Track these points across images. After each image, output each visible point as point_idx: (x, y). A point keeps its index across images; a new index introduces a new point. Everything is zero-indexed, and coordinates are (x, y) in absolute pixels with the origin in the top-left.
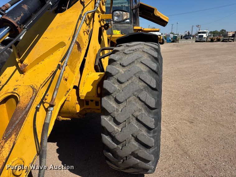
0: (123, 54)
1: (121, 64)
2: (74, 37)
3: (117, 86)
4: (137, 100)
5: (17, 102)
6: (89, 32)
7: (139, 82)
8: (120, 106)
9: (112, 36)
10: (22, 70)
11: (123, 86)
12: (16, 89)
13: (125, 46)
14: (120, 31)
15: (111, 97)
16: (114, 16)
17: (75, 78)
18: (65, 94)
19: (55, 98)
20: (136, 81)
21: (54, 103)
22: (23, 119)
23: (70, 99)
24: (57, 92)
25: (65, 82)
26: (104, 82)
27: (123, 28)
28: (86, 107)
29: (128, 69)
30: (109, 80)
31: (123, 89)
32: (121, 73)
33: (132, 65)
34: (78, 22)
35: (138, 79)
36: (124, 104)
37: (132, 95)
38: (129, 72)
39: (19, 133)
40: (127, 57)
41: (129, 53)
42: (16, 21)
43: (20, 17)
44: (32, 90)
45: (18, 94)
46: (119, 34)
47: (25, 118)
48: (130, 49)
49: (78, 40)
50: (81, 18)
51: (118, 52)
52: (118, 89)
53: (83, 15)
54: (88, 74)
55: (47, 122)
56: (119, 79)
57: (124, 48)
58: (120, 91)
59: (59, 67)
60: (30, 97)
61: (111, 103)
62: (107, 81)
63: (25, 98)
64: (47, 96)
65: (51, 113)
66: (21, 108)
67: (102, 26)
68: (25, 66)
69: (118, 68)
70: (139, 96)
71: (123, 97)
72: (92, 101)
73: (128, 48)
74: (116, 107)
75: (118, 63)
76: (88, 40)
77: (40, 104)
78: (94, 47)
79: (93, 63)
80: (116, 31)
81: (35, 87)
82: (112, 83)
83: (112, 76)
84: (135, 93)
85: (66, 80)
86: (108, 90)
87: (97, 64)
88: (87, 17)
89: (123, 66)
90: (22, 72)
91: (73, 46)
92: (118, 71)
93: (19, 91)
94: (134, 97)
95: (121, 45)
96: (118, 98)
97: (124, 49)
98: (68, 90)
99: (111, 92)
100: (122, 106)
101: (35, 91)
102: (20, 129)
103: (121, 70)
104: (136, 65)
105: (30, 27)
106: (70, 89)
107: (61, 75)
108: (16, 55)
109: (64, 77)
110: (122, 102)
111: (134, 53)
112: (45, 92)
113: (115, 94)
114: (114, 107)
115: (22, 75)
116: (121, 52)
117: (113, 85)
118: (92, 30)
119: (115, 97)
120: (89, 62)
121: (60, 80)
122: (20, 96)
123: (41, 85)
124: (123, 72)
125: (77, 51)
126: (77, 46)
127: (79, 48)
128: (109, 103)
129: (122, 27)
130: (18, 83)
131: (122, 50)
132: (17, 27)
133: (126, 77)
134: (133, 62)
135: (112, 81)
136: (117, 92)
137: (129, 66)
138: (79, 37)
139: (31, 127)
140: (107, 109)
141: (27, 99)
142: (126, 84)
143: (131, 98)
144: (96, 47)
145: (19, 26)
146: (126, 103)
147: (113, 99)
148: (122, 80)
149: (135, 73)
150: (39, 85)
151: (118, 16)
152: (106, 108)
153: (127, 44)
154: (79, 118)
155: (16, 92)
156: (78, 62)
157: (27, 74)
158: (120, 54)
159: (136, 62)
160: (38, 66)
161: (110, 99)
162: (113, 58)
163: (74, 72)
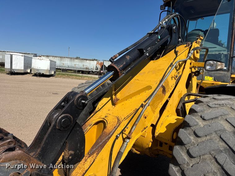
0: (207, 106)
1: (201, 117)
2: (161, 81)
3: (192, 138)
4: (213, 160)
5: (105, 127)
6: (177, 78)
7: (219, 141)
8: (192, 160)
9: (203, 82)
10: (114, 102)
11: (199, 140)
12: (107, 116)
13: (211, 98)
14: (213, 78)
15: (183, 147)
16: (206, 65)
17: (154, 117)
18: (142, 130)
19: (133, 132)
20: (216, 139)
21: (131, 136)
22: (105, 143)
23: (146, 135)
24: (136, 127)
25: (144, 120)
26: (180, 131)
27: (218, 75)
28: (159, 147)
29: (209, 123)
30: (186, 129)
31: (199, 143)
32: (199, 126)
33: (214, 120)
34: (168, 69)
35: (219, 138)
36: (197, 160)
37: (208, 153)
38: (209, 127)
39: (100, 153)
40: (210, 111)
41: (214, 107)
42: (119, 68)
43: (123, 65)
44: (117, 121)
45: (106, 121)
46: (211, 80)
47: (107, 142)
48: (216, 102)
49: (165, 84)
50: (172, 66)
51: (202, 103)
52: (193, 142)
53: (173, 64)
54: (168, 116)
55: (122, 151)
56: (196, 132)
57: (209, 100)
58: (195, 144)
59: (142, 106)
60: (114, 126)
61: (183, 154)
62: (183, 130)
63: (111, 126)
64: (127, 128)
65: (127, 144)
66: (106, 134)
67: (192, 72)
68: (117, 100)
69: (197, 120)
70: (216, 157)
71: (197, 153)
72: (166, 144)
73: (214, 101)
74: (187, 160)
75: (199, 114)
76: (175, 85)
77: (120, 134)
78: (179, 91)
79: (175, 106)
80: (208, 77)
81: (120, 119)
82: (187, 134)
83: (190, 126)
84: (212, 152)
85: (146, 118)
86: (182, 140)
87: (179, 108)
88: (178, 64)
89: (204, 119)
90: (114, 104)
91: (158, 90)
92: (197, 123)
93: (108, 118)
94: (210, 156)
95: (207, 97)
96: (190, 151)
97: (209, 102)
98: (145, 127)
99: (185, 142)
100: (194, 161)
101: (119, 122)
102: (101, 151)
103: (200, 123)
104: (219, 122)
105: (127, 73)
106: (147, 127)
107: (142, 113)
108: (113, 89)
109: (144, 115)
110: (195, 158)
111: (220, 108)
112: (126, 125)
113: (189, 146)
114: (185, 160)
115: (114, 106)
116: (205, 104)
117: (189, 136)
118: (181, 76)
119: (188, 149)
120: (171, 105)
121: (140, 117)
122: (108, 123)
123: (125, 118)
124: (202, 126)
125: (161, 94)
126: (162, 89)
127: (164, 91)
128: (180, 153)
129: (216, 74)
130: (109, 112)
131: (207, 102)
132: (119, 72)
133: (204, 132)
134: (216, 118)
135: (188, 131)
136: (192, 145)
137: (210, 121)
138: (166, 81)
139: (109, 151)
140: (178, 159)
141: (112, 127)
142: (204, 139)
143: (206, 156)
144: (182, 91)
145: (120, 72)
146: (199, 160)
147: (186, 151)
148: (199, 134)
149: (216, 130)
150: (123, 118)
151: (211, 65)
152: (176, 157)
153: (214, 96)
154: (150, 156)
155: (106, 119)
156: (160, 103)
157: (117, 106)
158: (203, 105)
159: (220, 118)
160: (126, 102)
161: (183, 149)
162: (194, 109)
163: (154, 112)
